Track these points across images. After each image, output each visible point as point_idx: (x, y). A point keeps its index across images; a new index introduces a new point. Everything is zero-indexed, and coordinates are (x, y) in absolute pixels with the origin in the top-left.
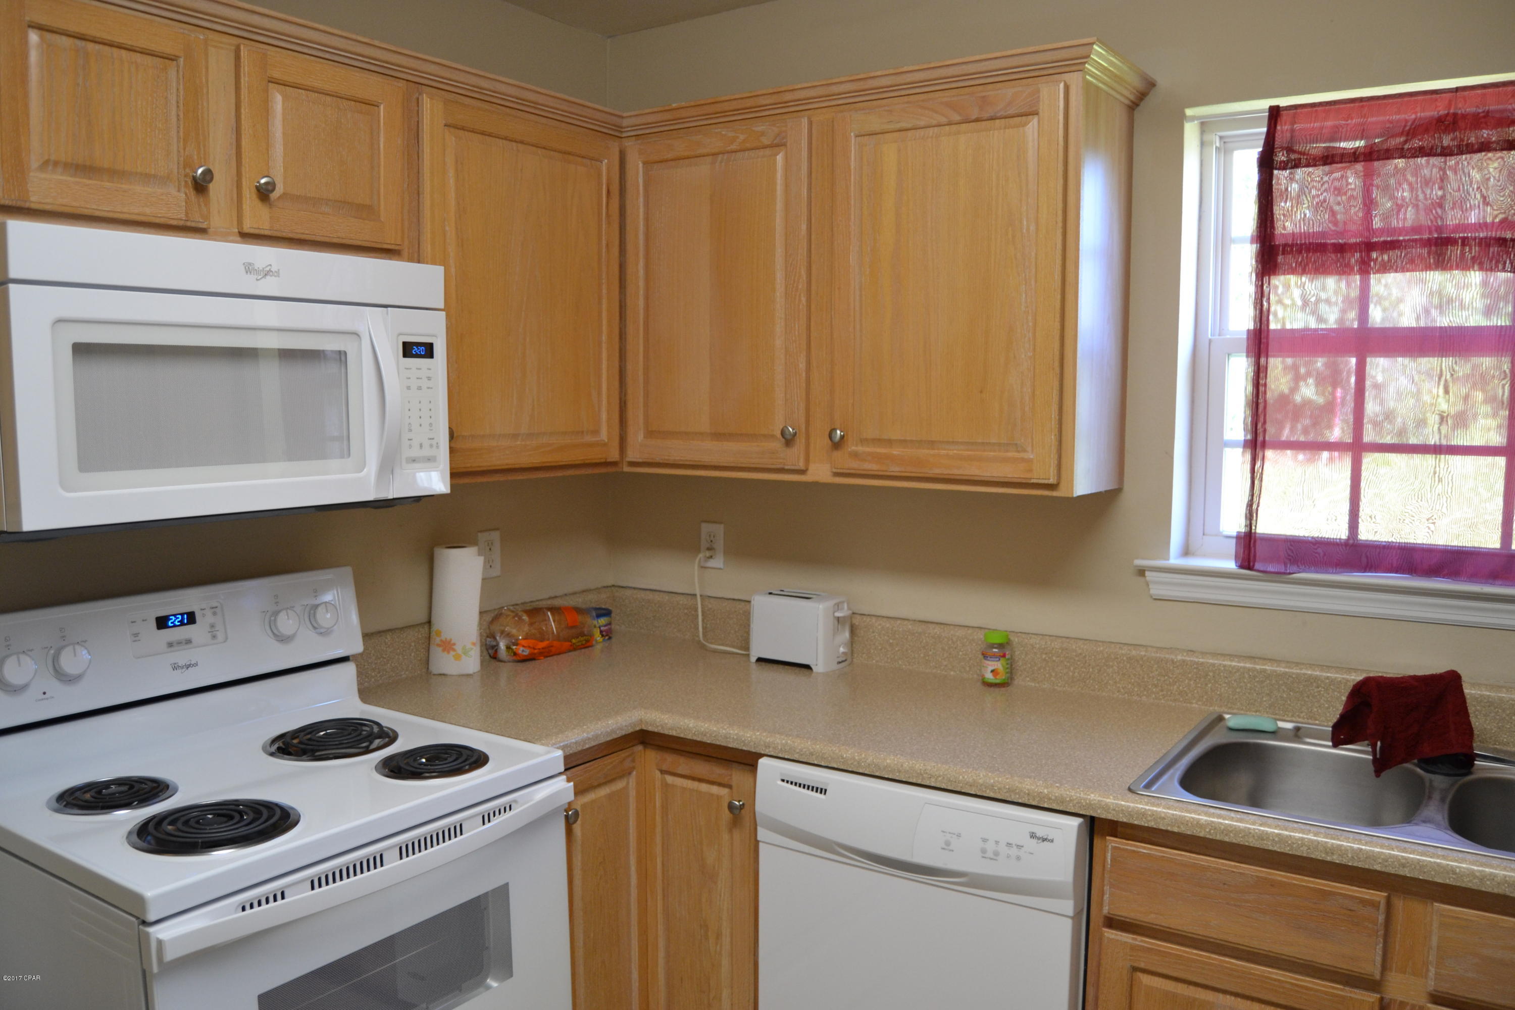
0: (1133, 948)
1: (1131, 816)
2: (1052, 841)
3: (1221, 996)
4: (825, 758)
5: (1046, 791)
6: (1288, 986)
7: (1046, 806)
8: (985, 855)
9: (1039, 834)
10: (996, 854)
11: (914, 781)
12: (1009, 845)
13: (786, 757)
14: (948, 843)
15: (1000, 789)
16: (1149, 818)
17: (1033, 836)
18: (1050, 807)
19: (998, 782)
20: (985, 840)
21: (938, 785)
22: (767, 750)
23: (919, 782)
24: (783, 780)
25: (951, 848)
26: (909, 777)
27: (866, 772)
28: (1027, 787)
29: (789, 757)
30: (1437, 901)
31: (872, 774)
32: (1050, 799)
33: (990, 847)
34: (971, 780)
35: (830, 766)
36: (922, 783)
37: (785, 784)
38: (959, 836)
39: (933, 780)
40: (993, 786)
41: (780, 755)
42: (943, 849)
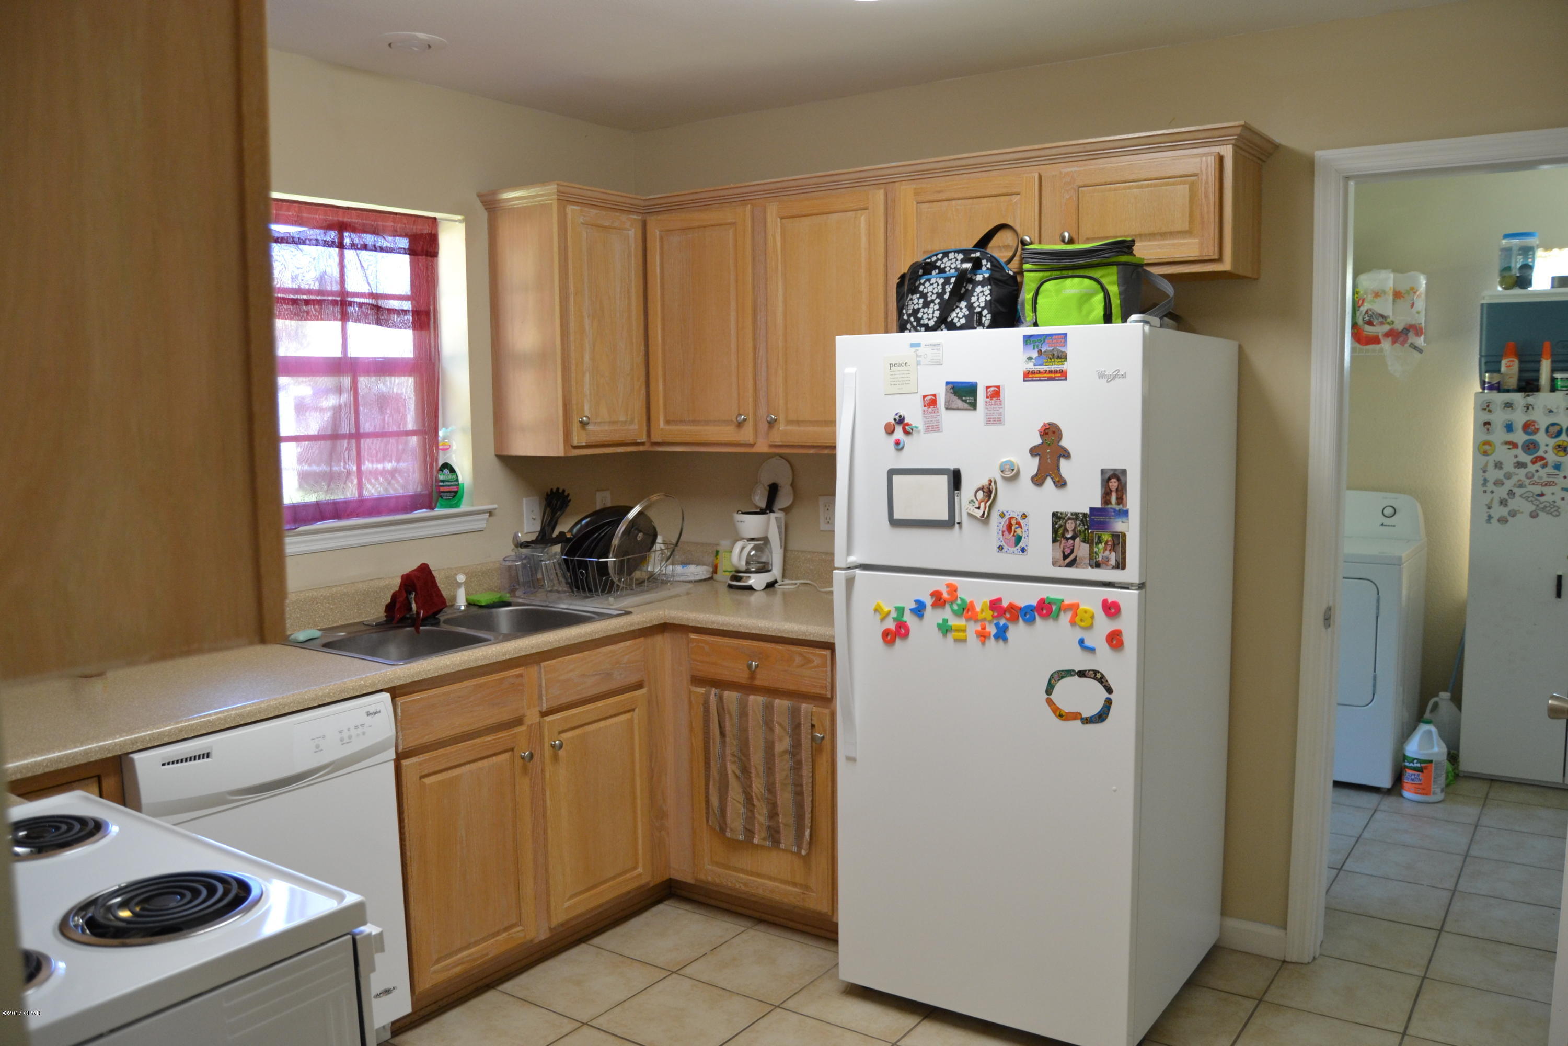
0: (420, 764)
1: (413, 676)
2: (380, 712)
3: (463, 768)
4: (194, 730)
5: (362, 682)
6: (493, 742)
7: (365, 692)
8: (345, 742)
9: (371, 711)
10: (350, 737)
11: (272, 715)
12: (356, 727)
13: (156, 744)
14: (317, 746)
15: (334, 693)
16: (423, 673)
17: (368, 714)
18: (367, 692)
19: (331, 689)
20: (341, 732)
21: (291, 710)
22: (135, 747)
23: (277, 714)
24: (164, 765)
25: (320, 749)
26: (268, 714)
27: (232, 725)
28: (351, 684)
29: (158, 744)
30: (541, 662)
31: (238, 724)
32: (366, 686)
33: (345, 735)
34: (314, 696)
35: (199, 734)
36: (280, 714)
37: (166, 767)
38: (324, 737)
39: (287, 707)
40: (329, 693)
41: (150, 745)
42: (316, 752)
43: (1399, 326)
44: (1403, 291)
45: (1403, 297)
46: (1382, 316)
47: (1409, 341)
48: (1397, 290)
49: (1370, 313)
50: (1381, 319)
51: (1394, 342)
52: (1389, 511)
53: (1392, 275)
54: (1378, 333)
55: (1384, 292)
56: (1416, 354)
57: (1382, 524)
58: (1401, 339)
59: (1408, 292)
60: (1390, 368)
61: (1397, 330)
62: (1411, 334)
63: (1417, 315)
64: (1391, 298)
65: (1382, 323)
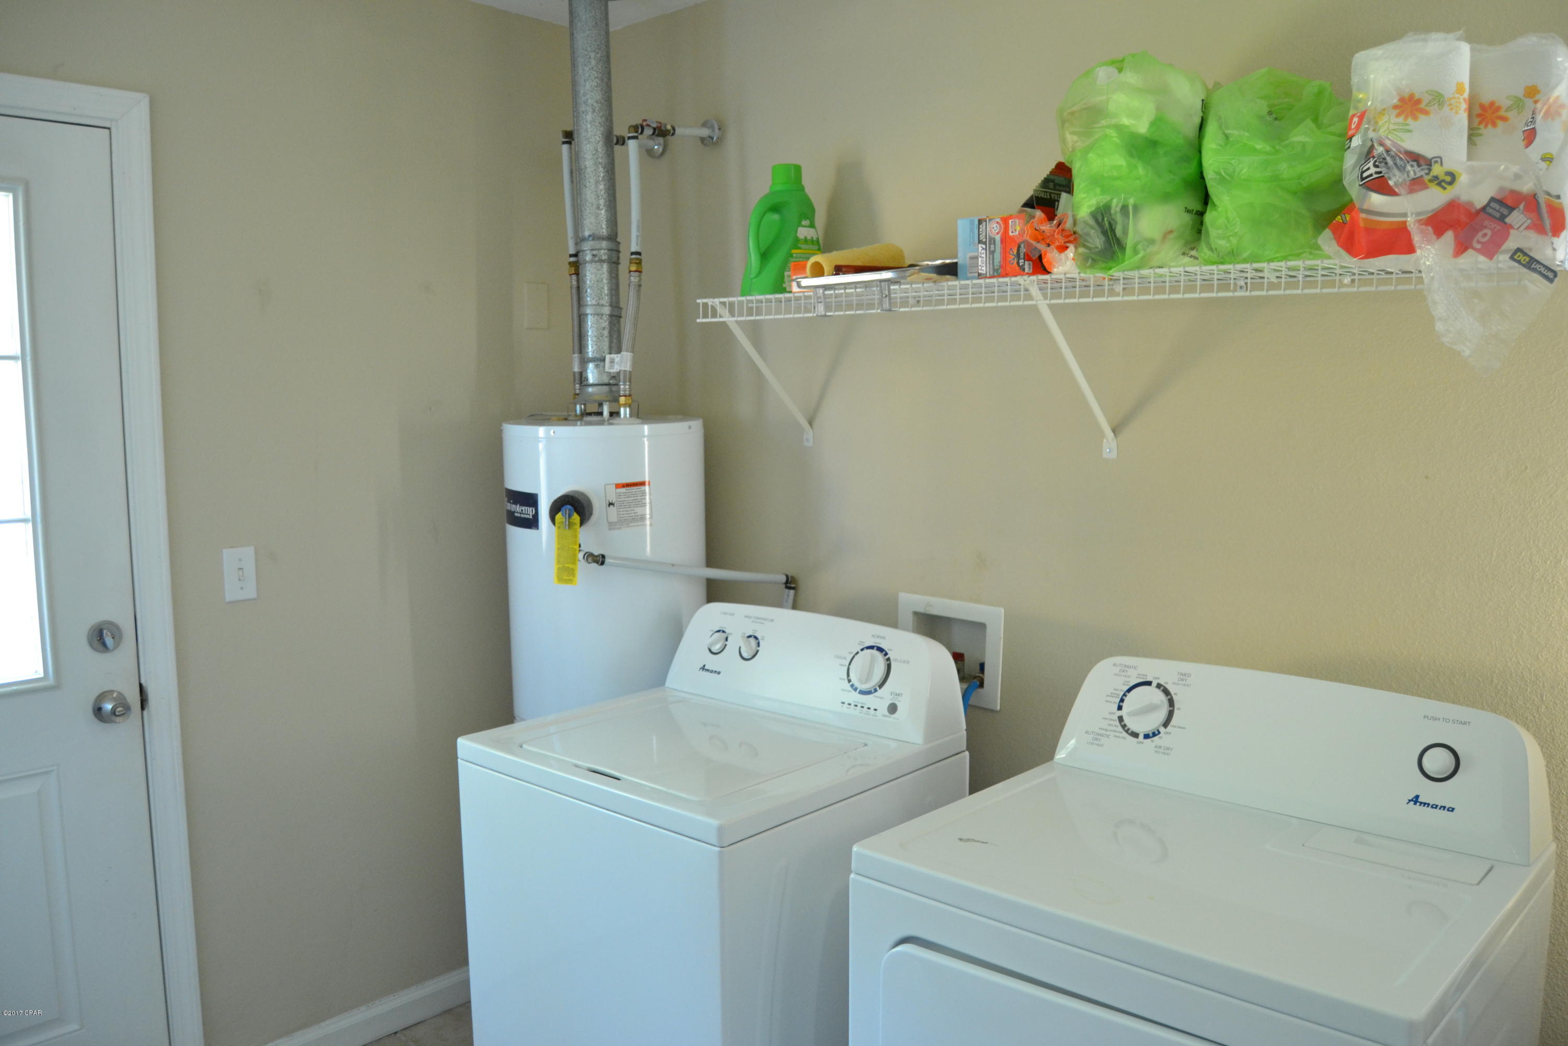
43: (1480, 197)
44: (1504, 102)
45: (1504, 119)
46: (1415, 158)
47: (1512, 243)
48: (1486, 99)
49: (1379, 150)
50: (1412, 171)
51: (1461, 248)
52: (1437, 762)
53: (1465, 49)
54: (1405, 215)
55: (1439, 99)
56: (1535, 284)
57: (1415, 800)
58: (1484, 236)
59: (1518, 104)
60: (1439, 327)
61: (1471, 204)
62: (1517, 218)
63: (1544, 165)
64: (1462, 119)
65: (1416, 185)
